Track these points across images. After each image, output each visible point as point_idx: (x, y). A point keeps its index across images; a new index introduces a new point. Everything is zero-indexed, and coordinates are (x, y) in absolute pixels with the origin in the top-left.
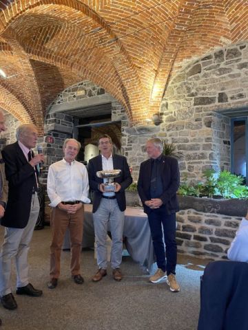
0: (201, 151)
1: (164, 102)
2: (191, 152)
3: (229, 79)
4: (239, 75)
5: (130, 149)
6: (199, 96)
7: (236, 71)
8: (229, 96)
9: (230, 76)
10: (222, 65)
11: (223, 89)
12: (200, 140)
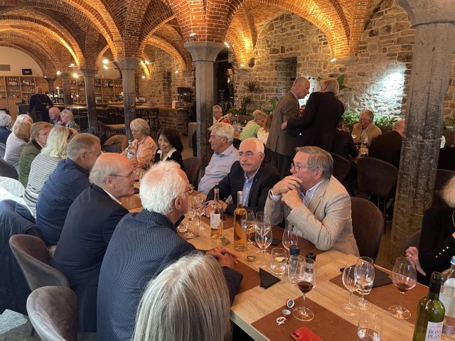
0: (272, 87)
1: (255, 50)
2: (267, 88)
3: (286, 37)
4: (290, 34)
5: (238, 84)
6: (272, 47)
7: (289, 31)
8: (286, 49)
9: (287, 34)
10: (284, 26)
11: (283, 43)
12: (272, 79)
